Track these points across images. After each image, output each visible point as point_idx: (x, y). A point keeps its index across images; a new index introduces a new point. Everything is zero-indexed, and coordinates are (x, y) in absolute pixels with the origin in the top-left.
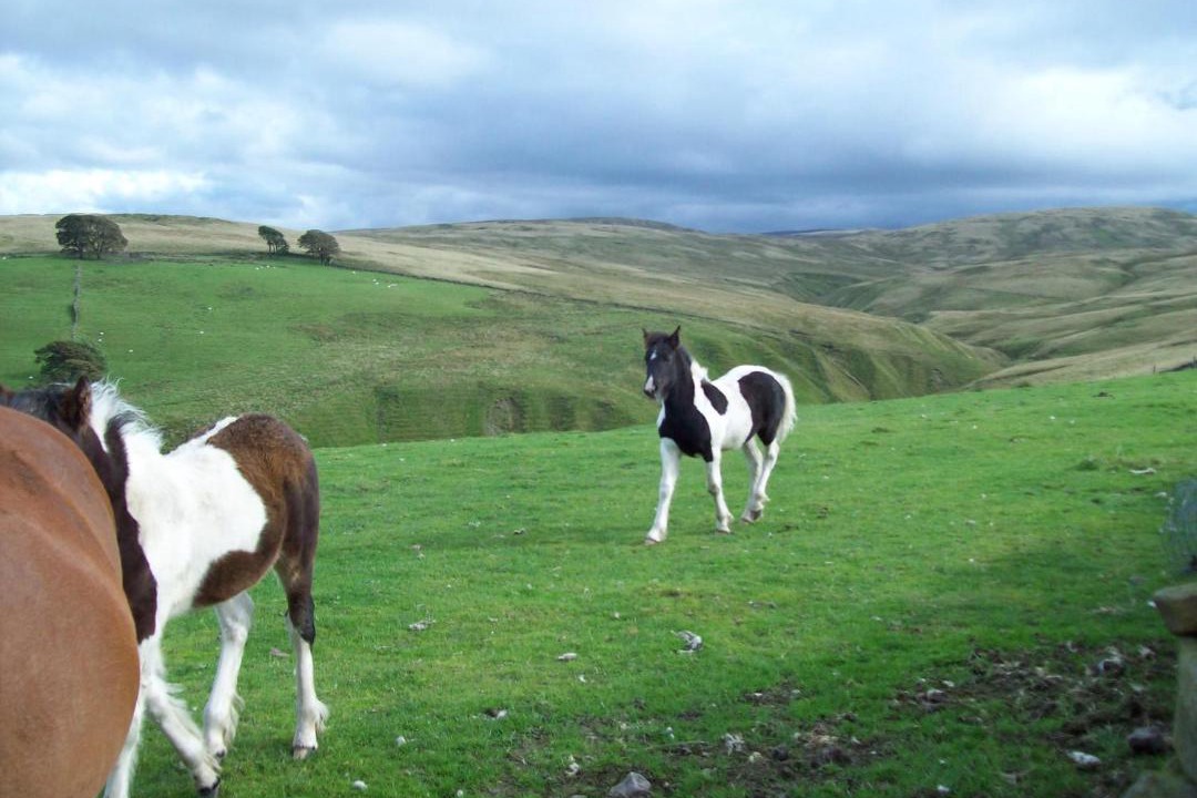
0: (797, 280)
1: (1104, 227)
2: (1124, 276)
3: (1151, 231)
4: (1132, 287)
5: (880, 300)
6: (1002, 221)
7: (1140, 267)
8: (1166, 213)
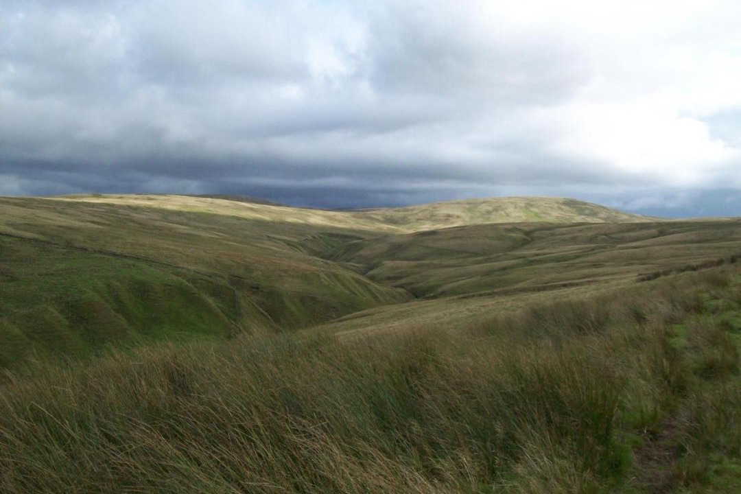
0: (321, 237)
1: (532, 209)
2: (524, 240)
3: (560, 212)
4: (527, 247)
5: (361, 252)
6: (469, 204)
7: (536, 234)
8: (571, 201)
